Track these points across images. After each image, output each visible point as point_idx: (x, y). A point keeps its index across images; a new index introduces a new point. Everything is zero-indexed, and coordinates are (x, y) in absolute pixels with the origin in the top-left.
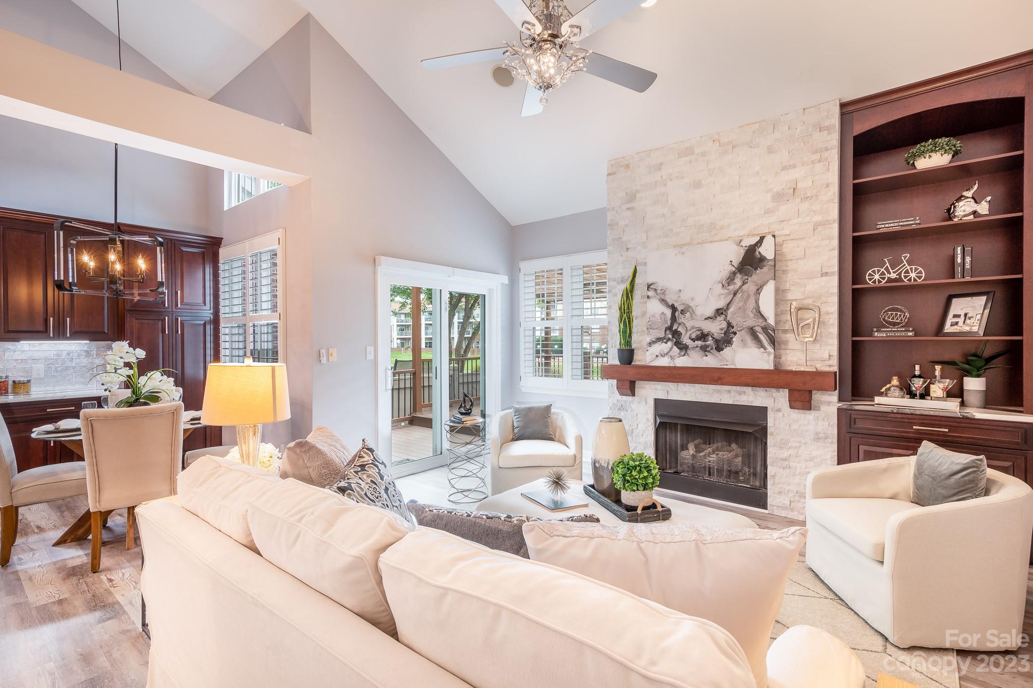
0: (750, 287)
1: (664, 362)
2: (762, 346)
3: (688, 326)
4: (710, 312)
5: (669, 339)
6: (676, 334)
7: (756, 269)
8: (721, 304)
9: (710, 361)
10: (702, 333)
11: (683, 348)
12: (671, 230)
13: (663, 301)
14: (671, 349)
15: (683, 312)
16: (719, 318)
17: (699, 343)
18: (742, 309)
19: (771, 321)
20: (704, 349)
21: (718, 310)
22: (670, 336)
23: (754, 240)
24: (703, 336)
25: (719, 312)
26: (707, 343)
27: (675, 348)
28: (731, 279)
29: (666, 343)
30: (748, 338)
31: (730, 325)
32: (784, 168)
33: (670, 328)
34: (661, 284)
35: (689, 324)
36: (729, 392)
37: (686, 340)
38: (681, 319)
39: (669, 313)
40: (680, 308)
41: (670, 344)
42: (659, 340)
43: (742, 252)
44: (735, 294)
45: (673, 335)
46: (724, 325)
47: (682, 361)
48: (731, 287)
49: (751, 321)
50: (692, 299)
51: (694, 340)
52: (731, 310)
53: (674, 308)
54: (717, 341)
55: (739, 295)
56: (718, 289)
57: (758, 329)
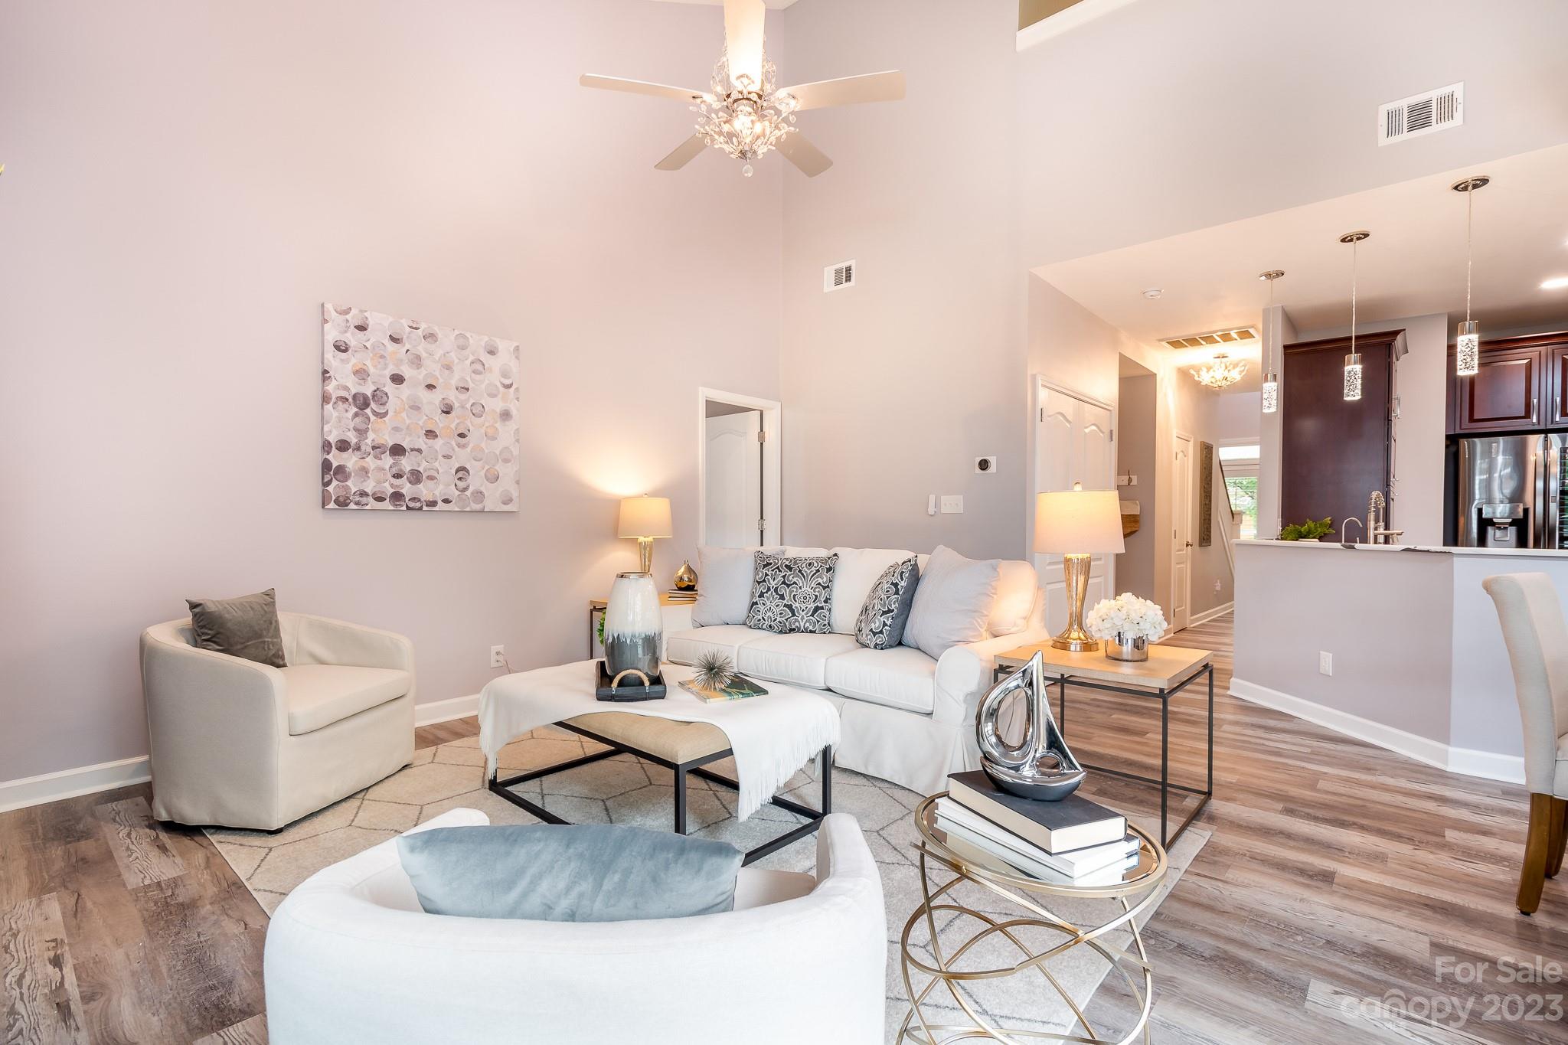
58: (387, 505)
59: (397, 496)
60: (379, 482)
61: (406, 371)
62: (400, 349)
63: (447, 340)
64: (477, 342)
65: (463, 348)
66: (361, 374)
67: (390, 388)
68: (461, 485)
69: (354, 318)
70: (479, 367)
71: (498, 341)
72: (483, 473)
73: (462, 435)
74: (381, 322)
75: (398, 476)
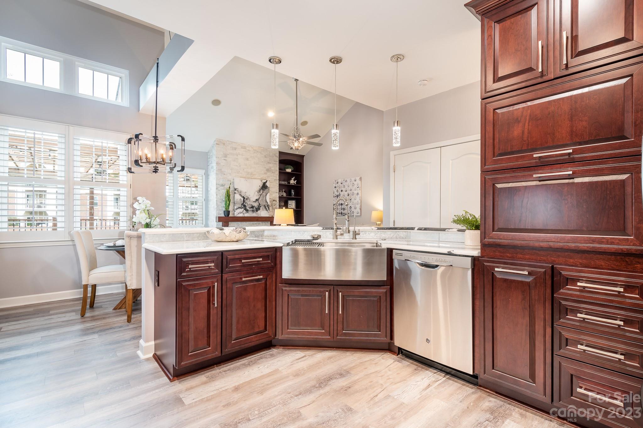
0: (264, 194)
1: (241, 215)
2: (267, 210)
3: (248, 203)
4: (254, 200)
5: (243, 208)
6: (245, 206)
7: (265, 189)
8: (257, 198)
9: (254, 215)
10: (252, 206)
11: (247, 211)
12: (239, 171)
13: (240, 195)
14: (243, 211)
15: (247, 199)
16: (257, 202)
17: (251, 209)
18: (262, 200)
19: (269, 204)
20: (253, 211)
21: (256, 199)
22: (243, 207)
23: (265, 181)
24: (252, 207)
25: (257, 200)
26: (254, 209)
27: (244, 211)
28: (260, 191)
29: (242, 209)
30: (264, 208)
31: (259, 204)
32: (268, 163)
33: (243, 204)
34: (240, 189)
35: (249, 203)
36: (256, 224)
37: (248, 208)
38: (246, 201)
39: (242, 199)
40: (246, 198)
41: (243, 209)
42: (239, 208)
43: (262, 184)
44: (261, 195)
45: (244, 206)
46: (258, 204)
47: (247, 215)
48: (260, 193)
49: (265, 204)
50: (250, 195)
51: (250, 208)
52: (260, 200)
53: (244, 198)
54: (256, 209)
55: (262, 196)
56: (256, 193)
57: (266, 206)
58: (340, 215)
59: (342, 213)
60: (339, 211)
61: (343, 189)
62: (342, 185)
63: (348, 181)
64: (353, 179)
65: (351, 182)
66: (337, 191)
67: (341, 193)
68: (350, 210)
69: (337, 182)
70: (353, 184)
71: (356, 178)
72: (354, 207)
73: (351, 200)
74: (340, 181)
75: (342, 209)
